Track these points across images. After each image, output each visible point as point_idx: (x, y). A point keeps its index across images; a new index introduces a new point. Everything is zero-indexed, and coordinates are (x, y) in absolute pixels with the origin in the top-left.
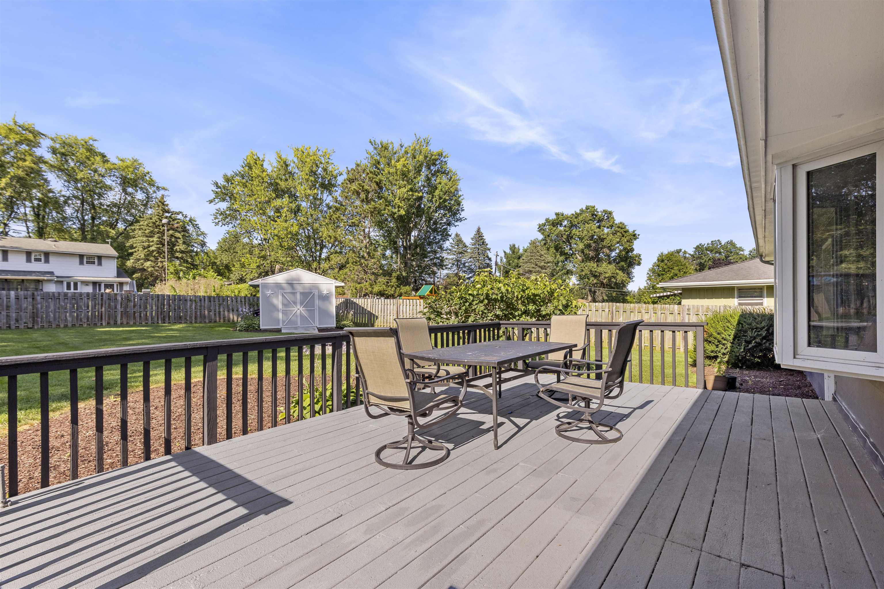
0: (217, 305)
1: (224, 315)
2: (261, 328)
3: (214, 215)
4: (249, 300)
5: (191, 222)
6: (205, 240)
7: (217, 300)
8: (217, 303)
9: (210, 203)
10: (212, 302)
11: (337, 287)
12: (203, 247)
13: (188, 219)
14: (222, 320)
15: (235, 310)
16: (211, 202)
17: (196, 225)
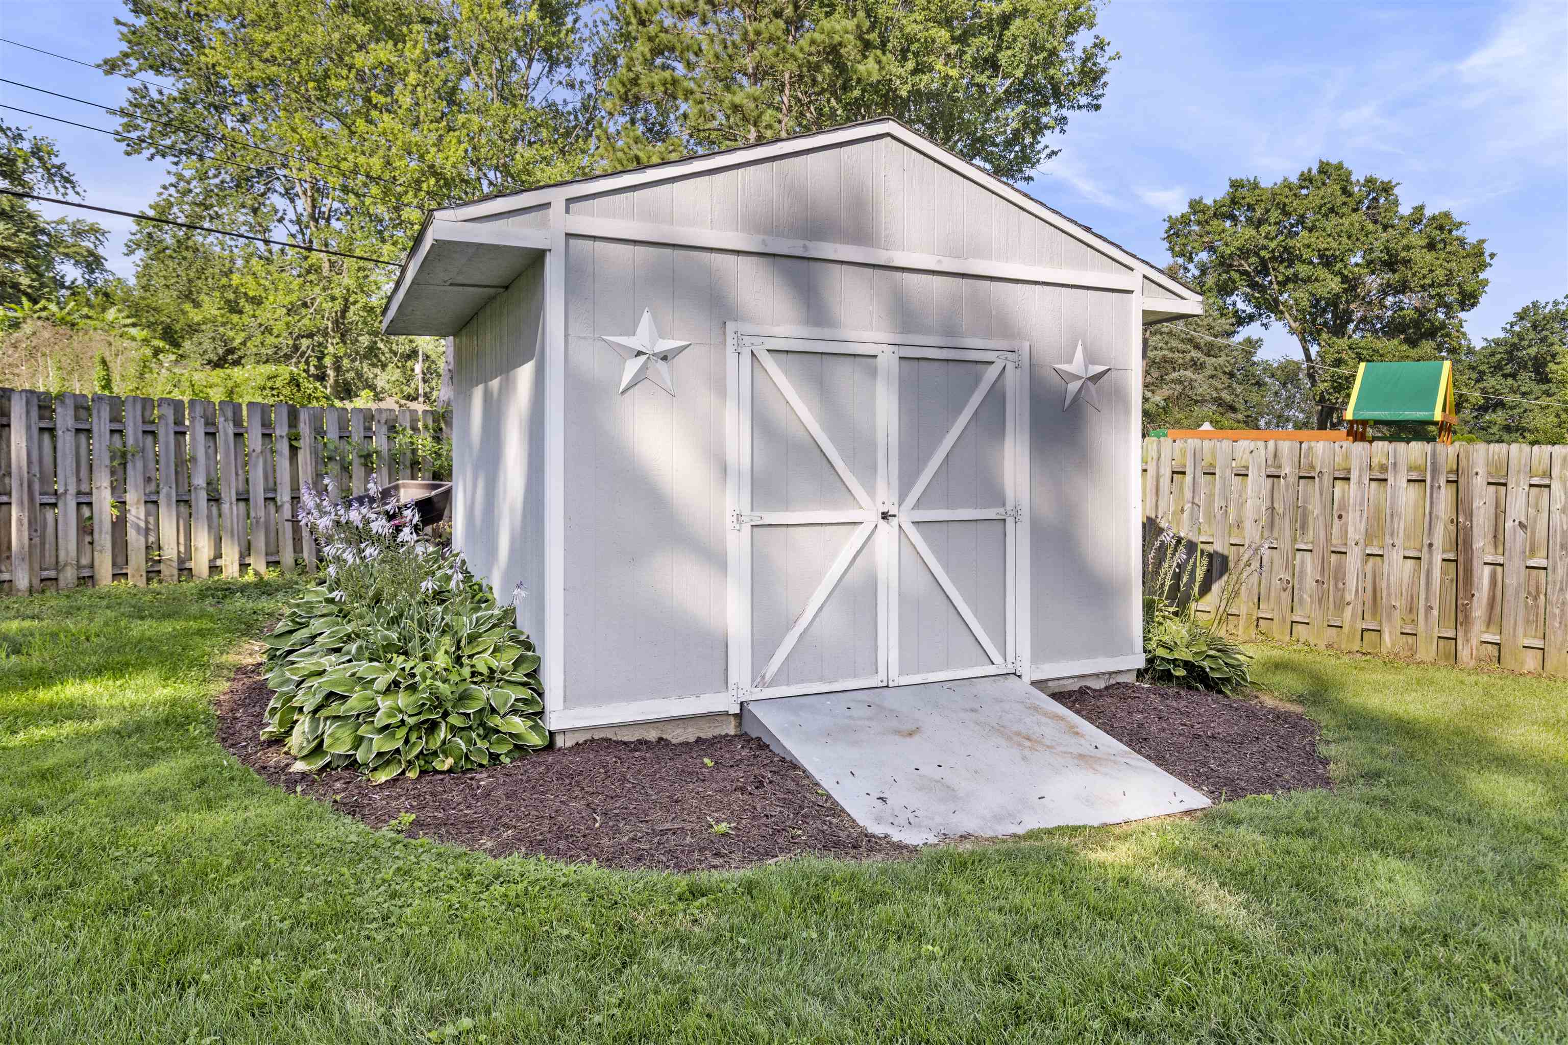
0: (102, 460)
1: (153, 548)
2: (554, 722)
3: (123, 112)
4: (319, 432)
5: (40, 159)
6: (101, 251)
7: (101, 424)
8: (101, 441)
9: (108, 73)
10: (66, 440)
11: (1152, 321)
12: (92, 272)
13: (26, 146)
14: (136, 579)
15: (228, 495)
16: (111, 67)
17: (60, 167)
